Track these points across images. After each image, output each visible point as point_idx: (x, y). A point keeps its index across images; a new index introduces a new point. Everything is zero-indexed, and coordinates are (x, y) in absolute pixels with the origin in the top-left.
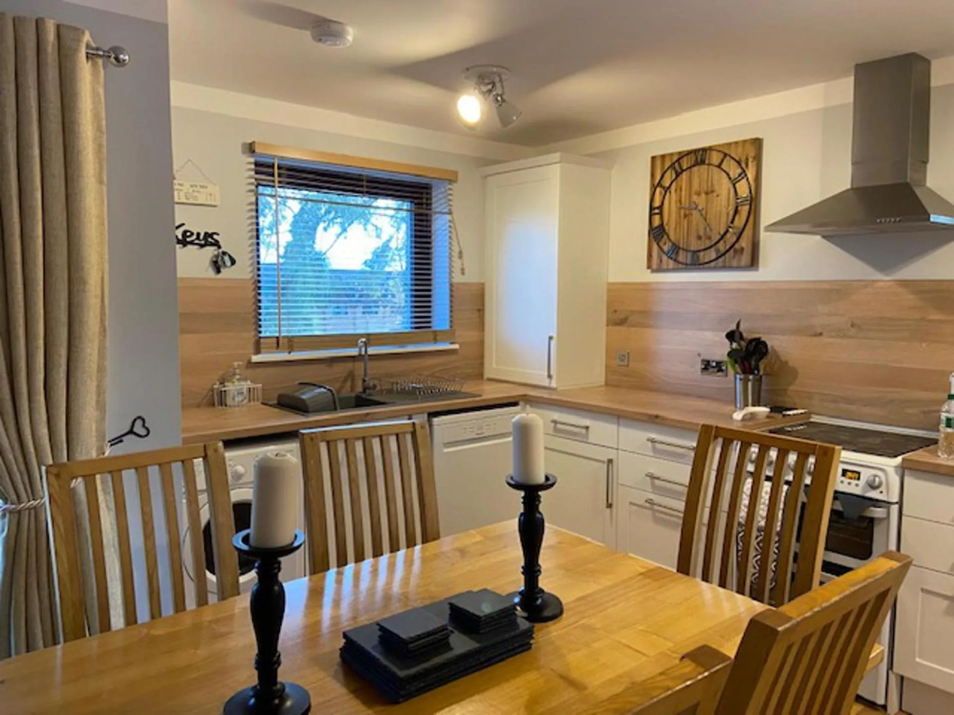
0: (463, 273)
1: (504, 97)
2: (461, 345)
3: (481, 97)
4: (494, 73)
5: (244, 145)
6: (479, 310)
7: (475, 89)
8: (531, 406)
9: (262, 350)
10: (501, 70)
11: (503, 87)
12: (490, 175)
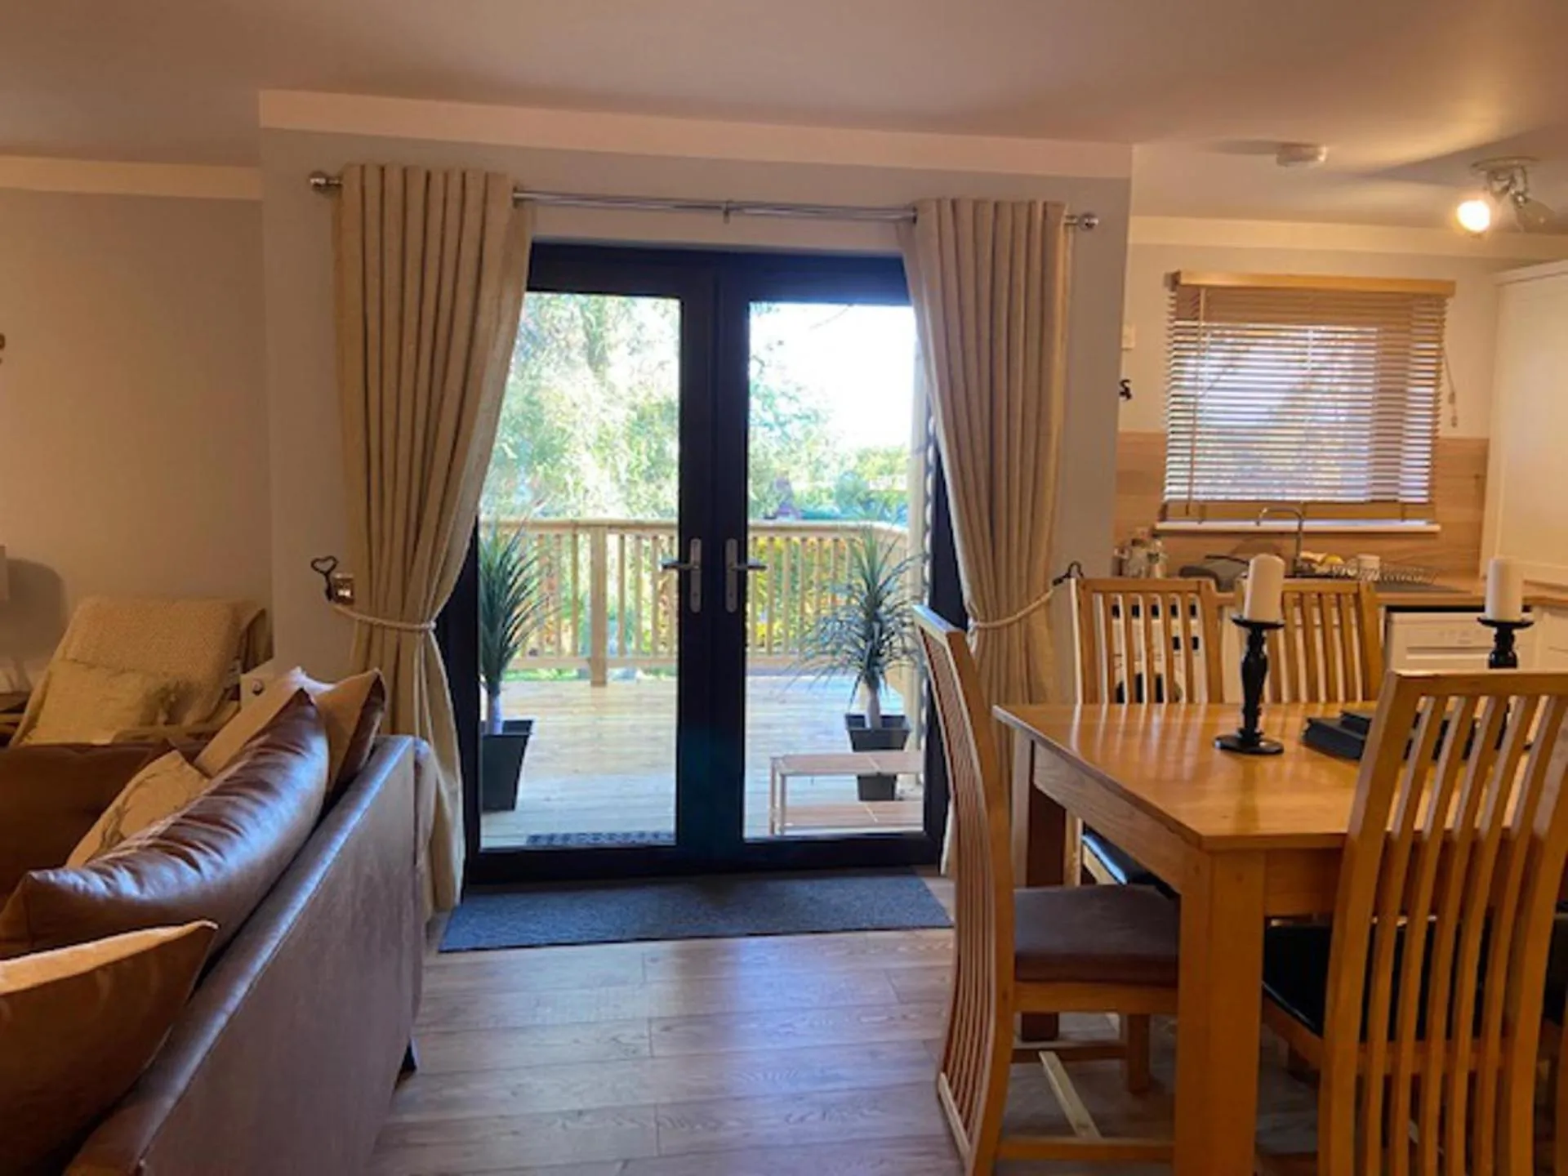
0: (1454, 425)
1: (1529, 195)
2: (1443, 525)
3: (1492, 199)
4: (1512, 167)
5: (1166, 276)
6: (1477, 477)
7: (1485, 189)
8: (1552, 614)
9: (1169, 518)
10: (1523, 162)
11: (1525, 182)
12: (1511, 283)
